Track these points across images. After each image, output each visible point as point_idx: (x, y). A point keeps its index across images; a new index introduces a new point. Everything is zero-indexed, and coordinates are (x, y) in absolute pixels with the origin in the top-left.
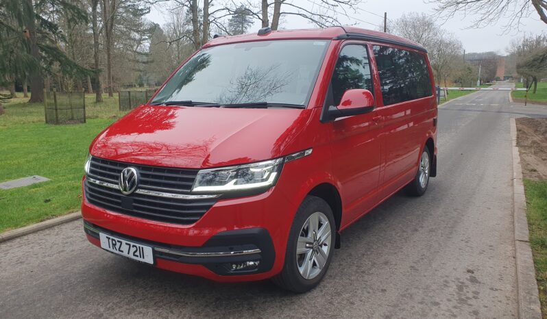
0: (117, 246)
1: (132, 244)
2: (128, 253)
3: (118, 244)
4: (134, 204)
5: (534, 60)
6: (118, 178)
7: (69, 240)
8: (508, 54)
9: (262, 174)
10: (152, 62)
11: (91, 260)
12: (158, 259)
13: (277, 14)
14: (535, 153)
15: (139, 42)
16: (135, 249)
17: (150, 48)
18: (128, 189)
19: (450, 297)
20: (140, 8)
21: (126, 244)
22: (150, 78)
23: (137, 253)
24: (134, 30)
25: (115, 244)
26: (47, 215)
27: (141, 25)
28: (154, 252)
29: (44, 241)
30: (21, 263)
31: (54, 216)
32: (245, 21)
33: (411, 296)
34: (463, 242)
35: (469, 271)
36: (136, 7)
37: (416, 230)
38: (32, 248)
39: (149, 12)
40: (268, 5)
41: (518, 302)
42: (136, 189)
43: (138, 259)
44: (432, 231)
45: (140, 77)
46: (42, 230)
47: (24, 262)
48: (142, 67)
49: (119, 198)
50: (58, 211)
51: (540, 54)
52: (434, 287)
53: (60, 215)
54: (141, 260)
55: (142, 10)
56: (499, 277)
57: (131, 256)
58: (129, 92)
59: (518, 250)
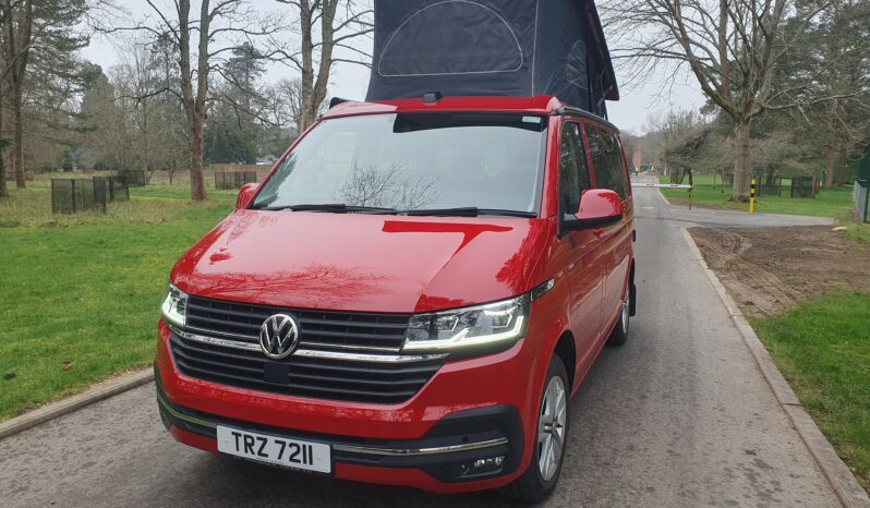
0: (256, 448)
1: (288, 441)
2: (280, 458)
3: (258, 444)
4: (290, 374)
5: (688, 145)
6: (257, 332)
7: (92, 443)
8: (644, 134)
9: (502, 320)
10: (94, 129)
11: (154, 476)
12: (337, 464)
13: (327, 61)
14: (739, 279)
15: (66, 94)
16: (294, 449)
17: (83, 105)
18: (280, 351)
19: (745, 492)
20: (70, 37)
21: (277, 442)
22: (84, 156)
23: (300, 457)
24: (59, 74)
25: (253, 444)
26: (23, 401)
27: (70, 65)
28: (333, 453)
29: (42, 448)
30: (21, 489)
31: (38, 403)
32: (252, 67)
33: (693, 493)
34: (717, 411)
35: (749, 452)
36: (64, 35)
37: (644, 397)
38: (26, 461)
39: (87, 44)
40: (312, 47)
41: (835, 491)
42: (294, 351)
43: (301, 466)
44: (665, 396)
45: (66, 155)
46: (28, 429)
47: (27, 488)
48: (70, 135)
49: (260, 365)
50: (41, 394)
51: (695, 137)
52: (716, 479)
53: (50, 401)
54: (307, 467)
55: (74, 40)
56: (791, 458)
57: (285, 461)
58: (73, 181)
59: (795, 418)
